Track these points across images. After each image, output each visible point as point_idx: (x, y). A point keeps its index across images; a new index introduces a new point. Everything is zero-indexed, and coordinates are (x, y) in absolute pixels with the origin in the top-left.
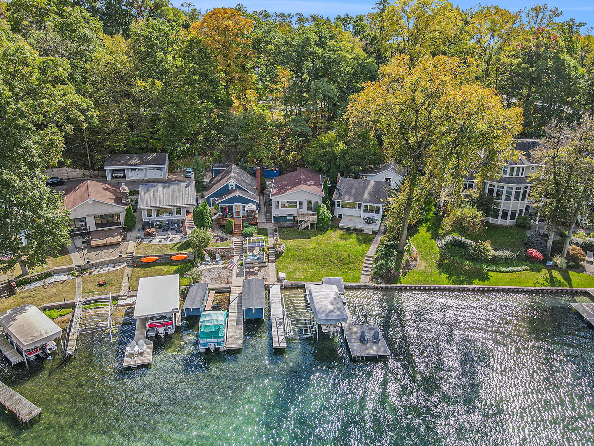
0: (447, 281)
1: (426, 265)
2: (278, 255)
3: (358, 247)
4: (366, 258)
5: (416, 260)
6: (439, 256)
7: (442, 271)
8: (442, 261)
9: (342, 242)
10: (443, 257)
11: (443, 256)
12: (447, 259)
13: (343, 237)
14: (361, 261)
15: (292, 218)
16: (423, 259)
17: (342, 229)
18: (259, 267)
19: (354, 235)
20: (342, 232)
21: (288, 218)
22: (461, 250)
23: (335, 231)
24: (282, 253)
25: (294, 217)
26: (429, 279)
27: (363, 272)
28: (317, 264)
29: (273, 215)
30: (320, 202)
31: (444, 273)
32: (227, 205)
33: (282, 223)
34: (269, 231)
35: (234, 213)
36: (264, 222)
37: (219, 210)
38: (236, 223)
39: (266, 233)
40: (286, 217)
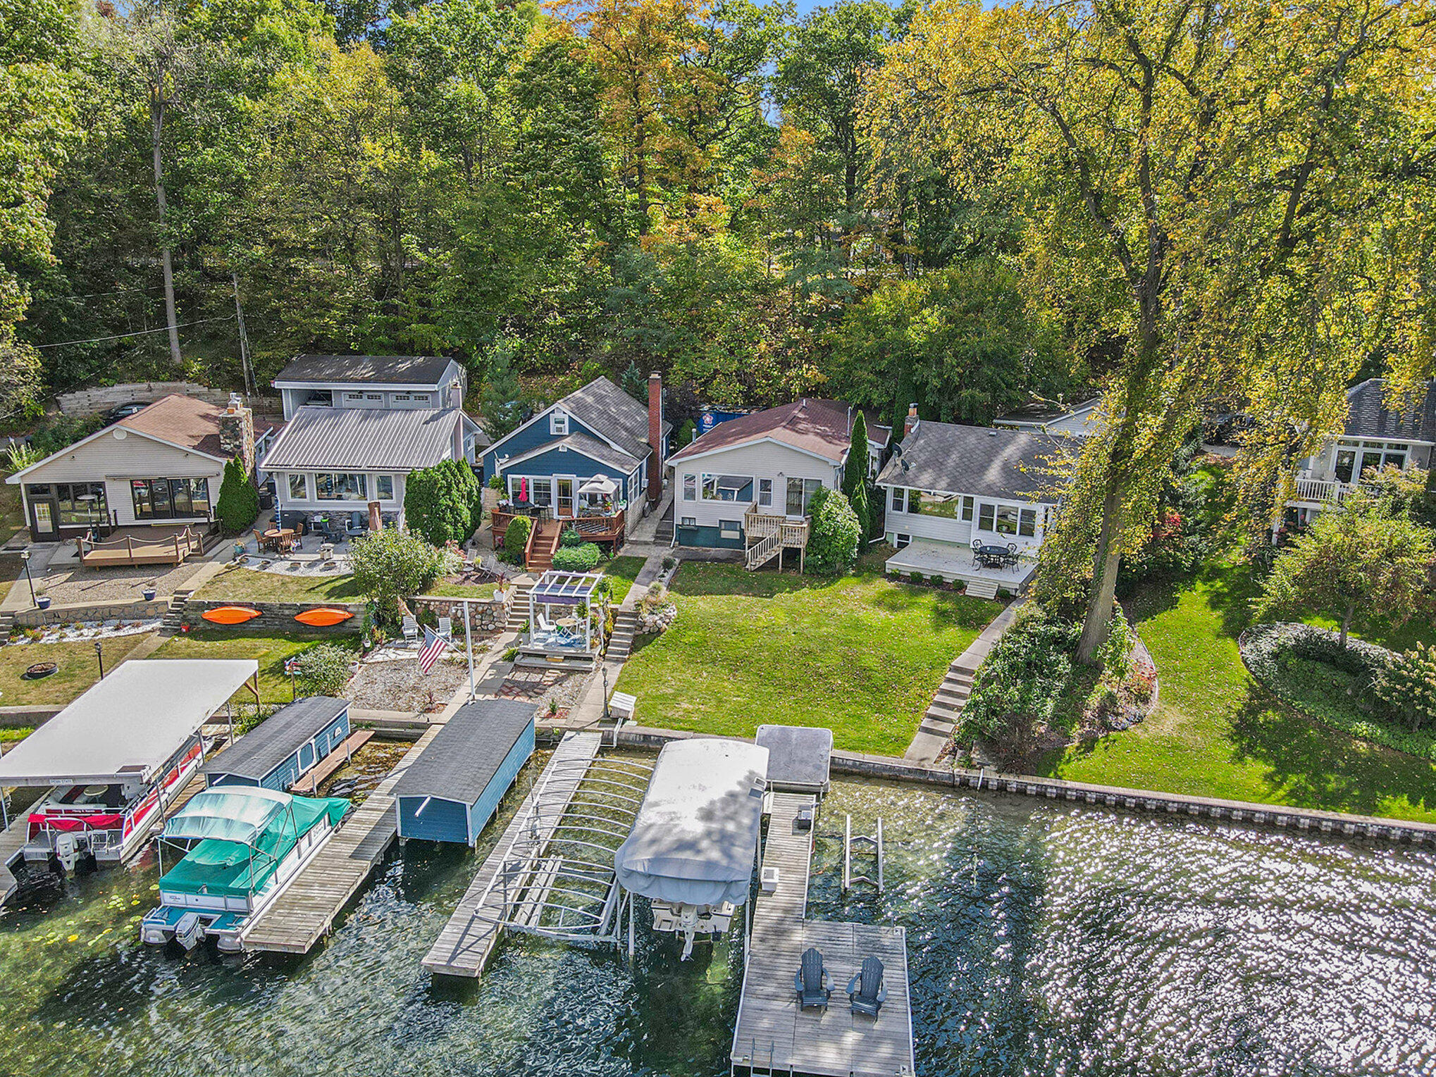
0: (1264, 788)
1: (1183, 719)
2: (643, 638)
3: (931, 638)
4: (950, 675)
5: (1146, 700)
6: (1243, 693)
7: (1249, 749)
8: (1252, 711)
9: (878, 617)
10: (1259, 697)
11: (1261, 695)
12: (1276, 708)
13: (888, 600)
14: (927, 683)
15: (736, 535)
16: (1174, 699)
17: (894, 577)
18: (562, 671)
19: (929, 599)
20: (889, 586)
21: (725, 534)
22: (1340, 678)
23: (866, 582)
24: (659, 632)
25: (743, 532)
26: (1187, 772)
27: (926, 723)
28: (764, 679)
29: (678, 521)
30: (828, 484)
31: (1256, 757)
32: (531, 479)
33: (700, 549)
34: (648, 566)
35: (554, 505)
36: (646, 543)
37: (506, 491)
38: (545, 534)
39: (634, 570)
40: (717, 530)
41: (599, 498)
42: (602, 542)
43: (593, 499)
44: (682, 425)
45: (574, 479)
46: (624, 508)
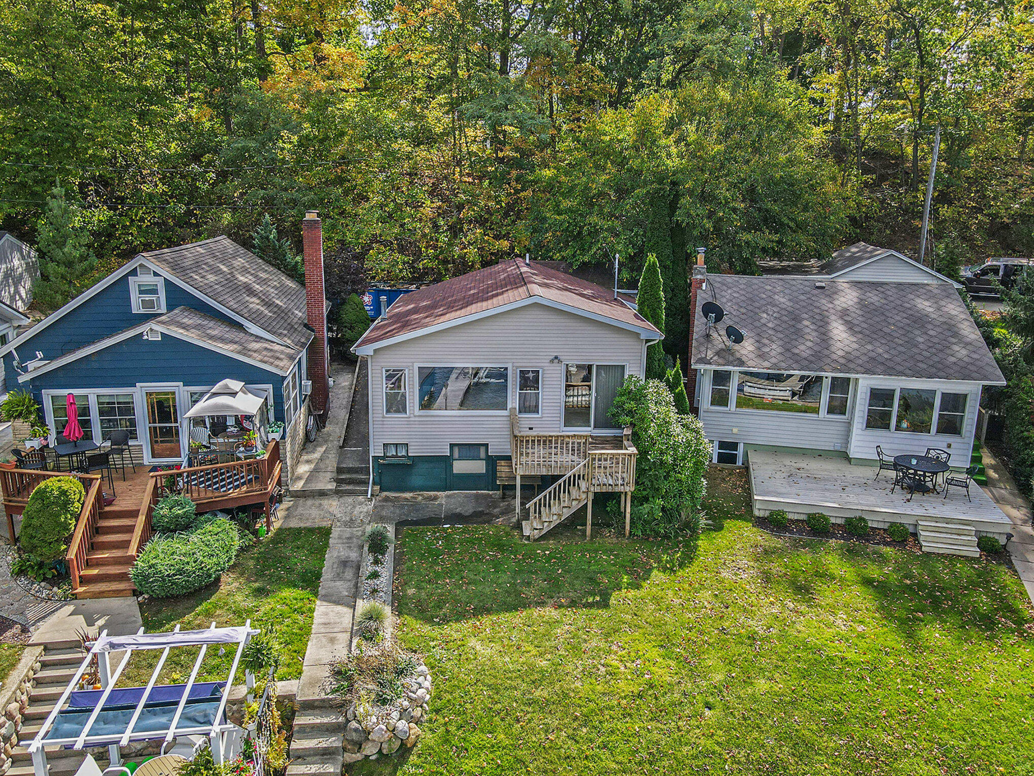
15: (478, 467)
17: (771, 523)
21: (460, 467)
24: (405, 750)
25: (492, 462)
29: (376, 450)
30: (635, 370)
32: (92, 396)
33: (420, 497)
34: (336, 551)
35: (143, 441)
36: (322, 494)
37: (41, 420)
38: (120, 505)
39: (310, 563)
40: (446, 461)
41: (231, 422)
42: (243, 509)
43: (218, 426)
44: (344, 302)
45: (180, 390)
46: (277, 436)
